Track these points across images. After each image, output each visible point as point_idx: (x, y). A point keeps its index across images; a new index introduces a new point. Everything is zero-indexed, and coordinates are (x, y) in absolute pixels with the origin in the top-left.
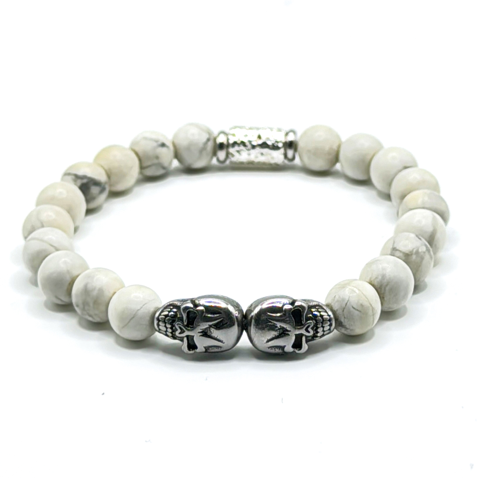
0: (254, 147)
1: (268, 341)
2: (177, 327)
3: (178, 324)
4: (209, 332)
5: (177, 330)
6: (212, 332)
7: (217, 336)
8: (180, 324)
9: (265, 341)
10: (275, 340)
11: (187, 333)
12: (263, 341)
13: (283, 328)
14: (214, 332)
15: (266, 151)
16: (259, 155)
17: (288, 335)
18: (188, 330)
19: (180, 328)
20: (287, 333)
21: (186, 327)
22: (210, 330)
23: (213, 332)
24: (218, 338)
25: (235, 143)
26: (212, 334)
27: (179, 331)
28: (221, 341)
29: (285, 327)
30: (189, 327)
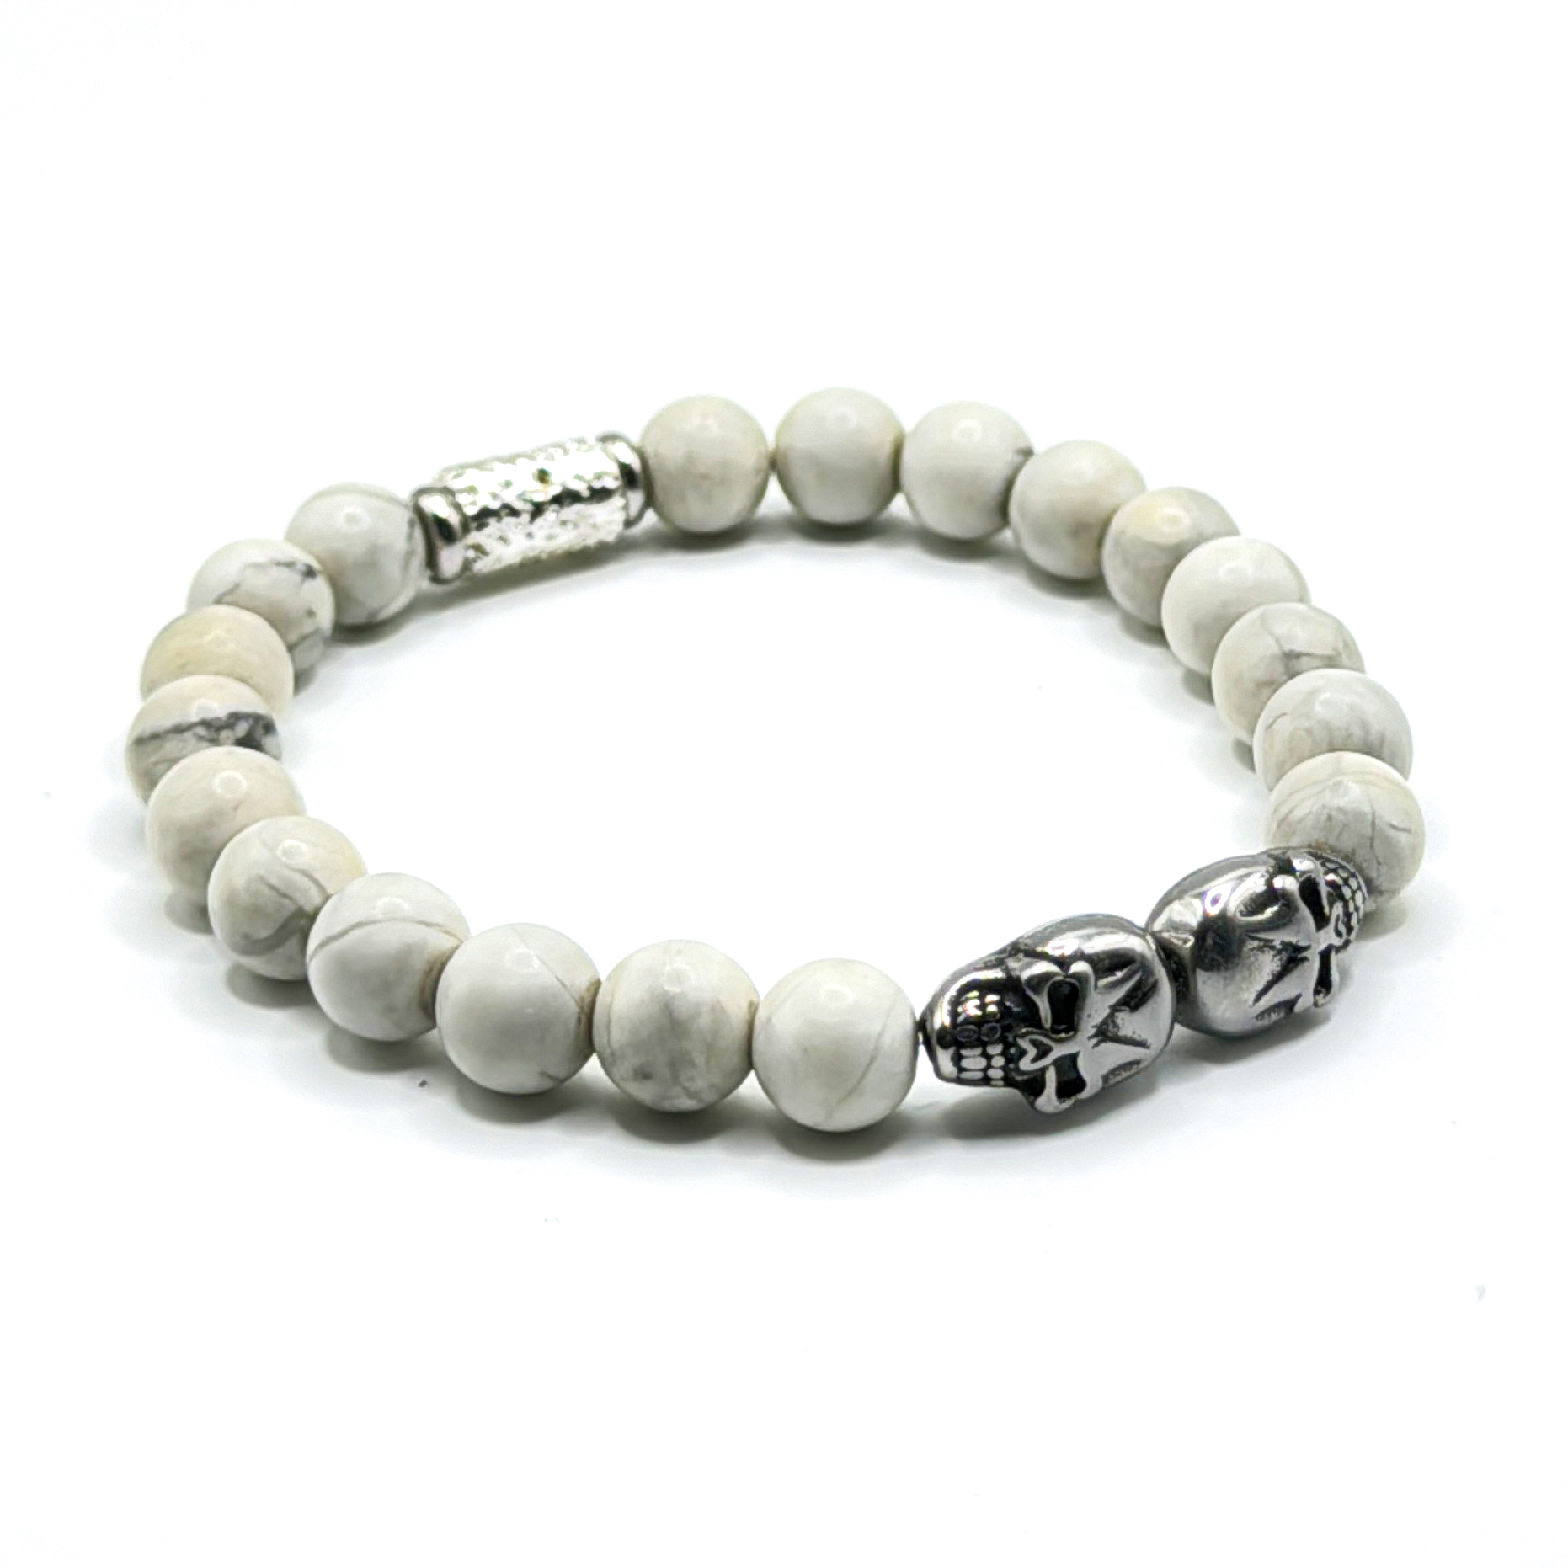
0: (538, 510)
1: (1258, 998)
2: (1024, 1044)
3: (1023, 1036)
4: (1110, 1028)
5: (1023, 1053)
6: (1120, 1026)
7: (1134, 1033)
8: (1032, 1033)
9: (1251, 1003)
10: (1275, 988)
11: (1059, 1051)
12: (1246, 1001)
13: (1290, 944)
14: (1126, 1022)
15: (572, 511)
16: (558, 530)
17: (1305, 959)
18: (1061, 1041)
19: (1034, 1043)
20: (1300, 956)
21: (1054, 1036)
22: (1113, 1022)
23: (1123, 1024)
24: (1136, 1037)
25: (485, 515)
26: (1118, 1030)
27: (1032, 1052)
28: (1141, 1044)
29: (1294, 940)
30: (1059, 1032)
